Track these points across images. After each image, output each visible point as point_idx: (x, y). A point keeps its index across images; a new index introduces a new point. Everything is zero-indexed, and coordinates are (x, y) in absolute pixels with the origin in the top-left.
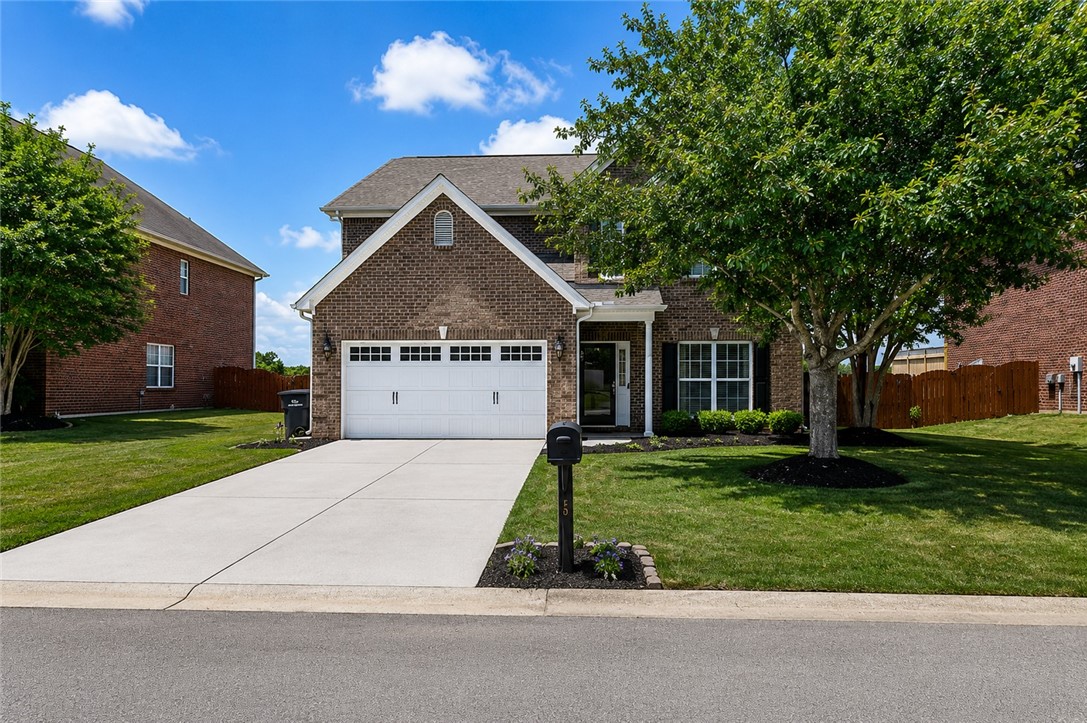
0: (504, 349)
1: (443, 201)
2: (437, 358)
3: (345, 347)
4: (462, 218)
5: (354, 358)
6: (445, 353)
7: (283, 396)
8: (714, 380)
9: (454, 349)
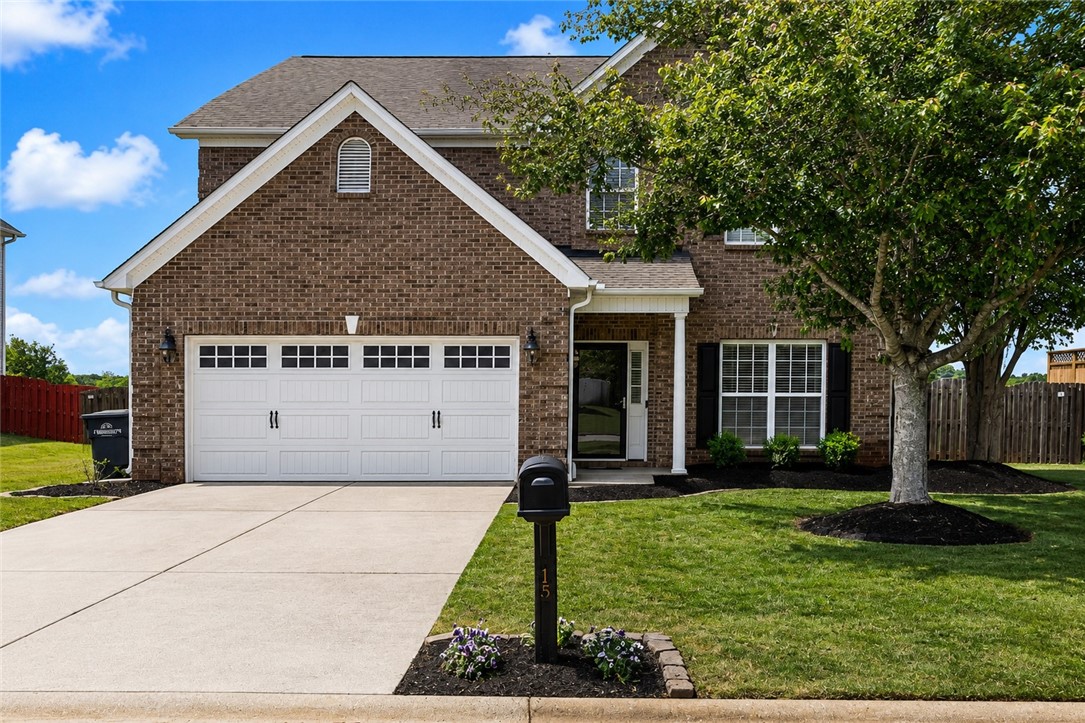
0: (450, 350)
1: (355, 124)
2: (342, 363)
3: (192, 347)
4: (388, 153)
5: (205, 363)
6: (356, 356)
7: (87, 420)
8: (771, 395)
9: (370, 350)
